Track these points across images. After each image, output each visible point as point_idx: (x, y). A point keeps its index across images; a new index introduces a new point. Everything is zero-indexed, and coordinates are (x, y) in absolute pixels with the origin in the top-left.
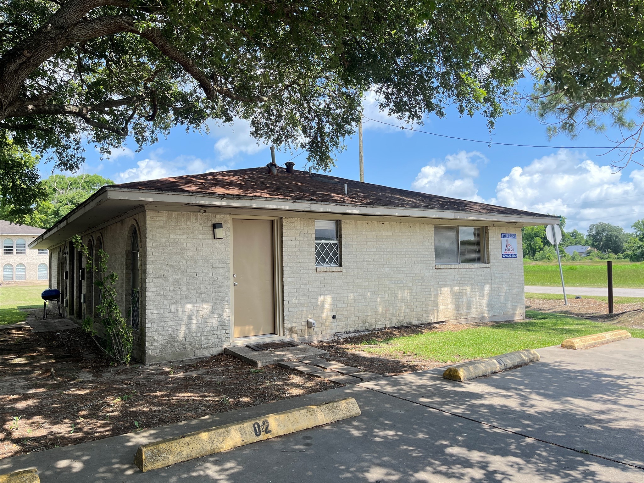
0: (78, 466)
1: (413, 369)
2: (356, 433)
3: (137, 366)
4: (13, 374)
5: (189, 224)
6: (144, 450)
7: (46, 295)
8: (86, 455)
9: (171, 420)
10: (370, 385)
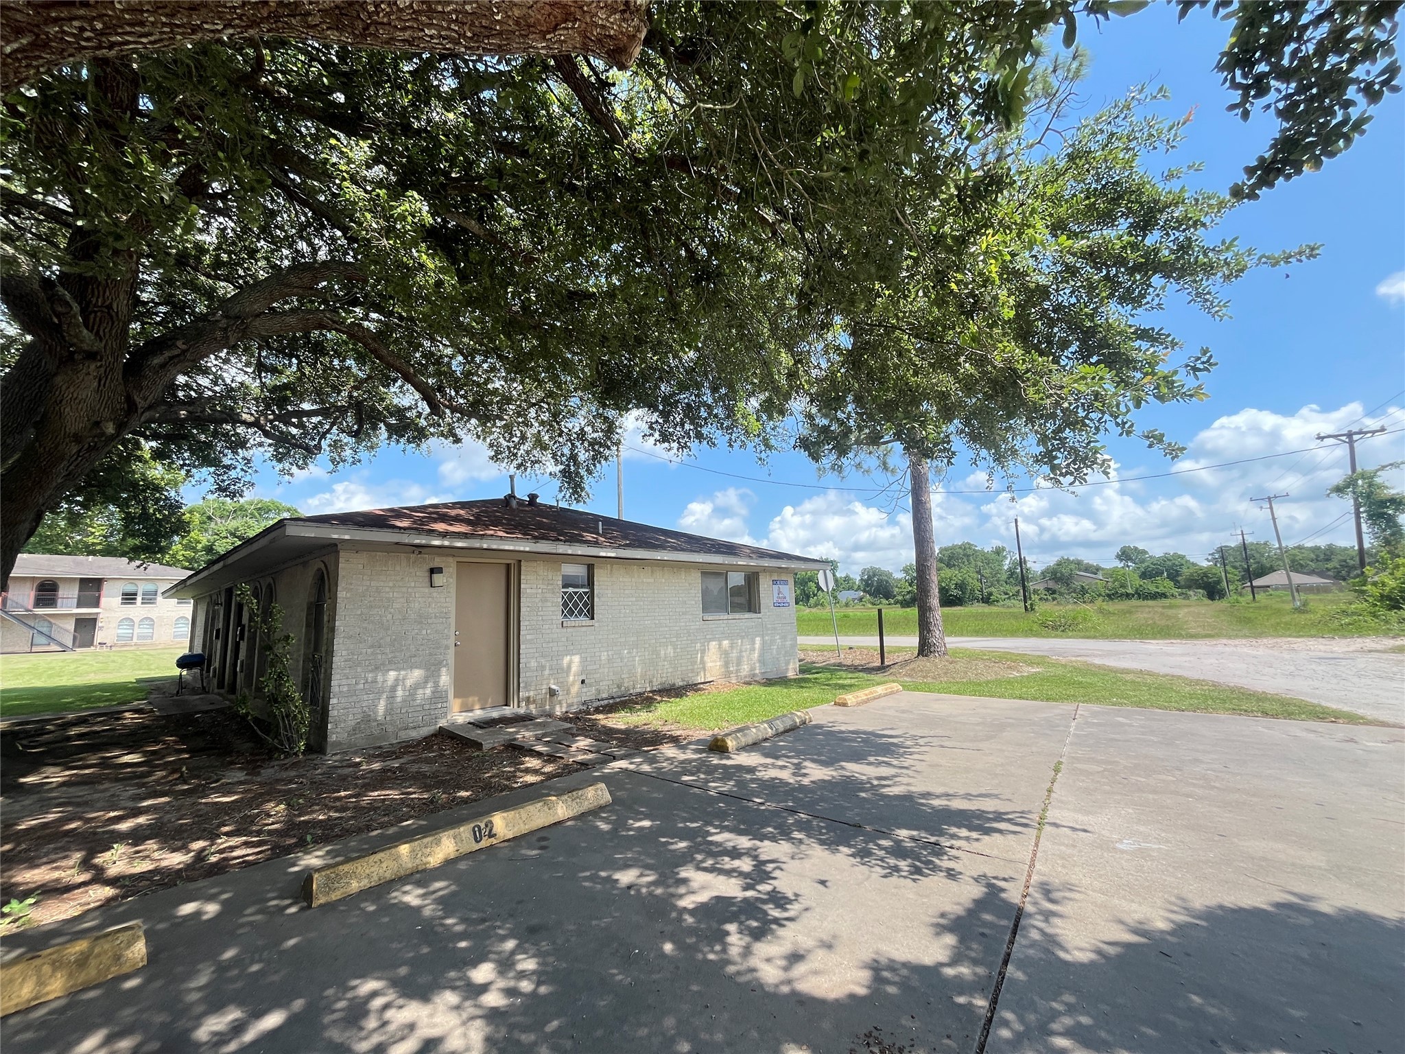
0: (212, 909)
1: (675, 740)
2: (604, 826)
3: (314, 756)
4: (117, 780)
5: (398, 568)
6: (316, 876)
7: (183, 662)
8: (226, 892)
9: (359, 831)
10: (623, 764)
